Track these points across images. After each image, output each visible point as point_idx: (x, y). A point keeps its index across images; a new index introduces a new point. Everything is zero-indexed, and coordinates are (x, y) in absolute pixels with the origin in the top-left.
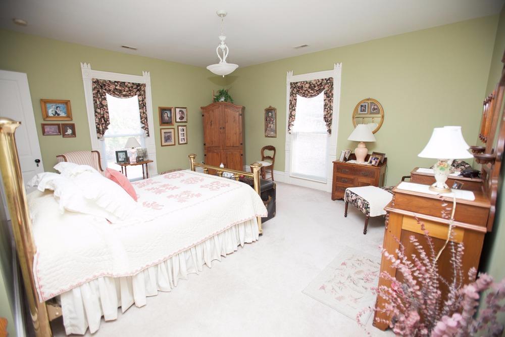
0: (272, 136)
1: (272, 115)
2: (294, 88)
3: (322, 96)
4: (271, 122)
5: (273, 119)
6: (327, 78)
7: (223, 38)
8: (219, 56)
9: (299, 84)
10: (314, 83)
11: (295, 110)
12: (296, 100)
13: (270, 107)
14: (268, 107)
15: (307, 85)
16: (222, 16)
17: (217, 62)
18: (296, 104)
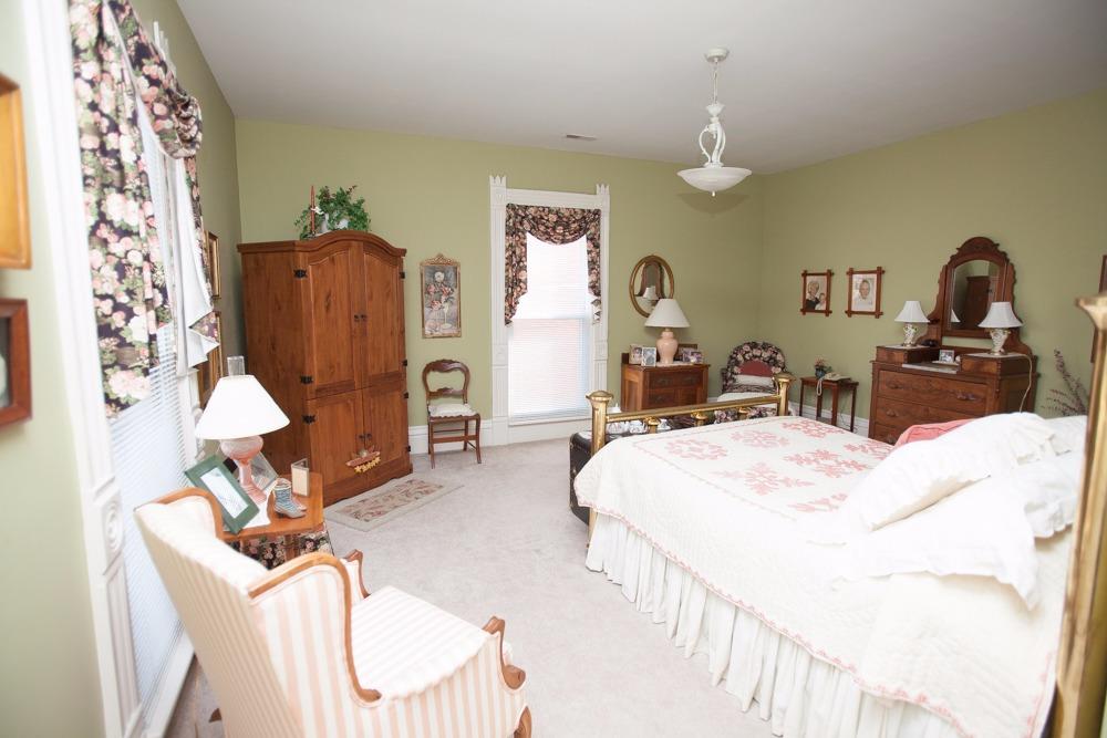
0: (446, 332)
1: (446, 279)
2: (523, 218)
3: (582, 244)
4: (443, 298)
5: (448, 289)
6: (593, 209)
7: (714, 109)
8: (705, 152)
9: (532, 211)
10: (567, 214)
11: (524, 268)
12: (525, 245)
13: (440, 256)
14: (433, 255)
15: (553, 218)
16: (716, 60)
17: (700, 162)
18: (525, 256)
